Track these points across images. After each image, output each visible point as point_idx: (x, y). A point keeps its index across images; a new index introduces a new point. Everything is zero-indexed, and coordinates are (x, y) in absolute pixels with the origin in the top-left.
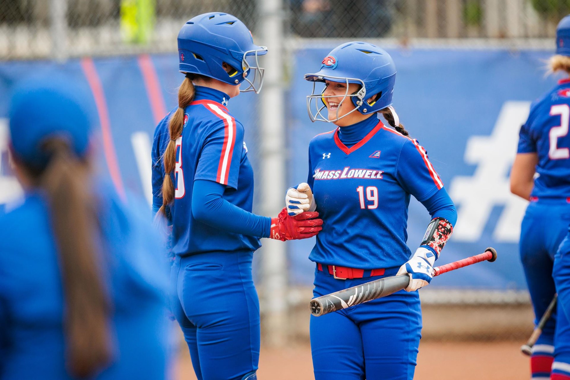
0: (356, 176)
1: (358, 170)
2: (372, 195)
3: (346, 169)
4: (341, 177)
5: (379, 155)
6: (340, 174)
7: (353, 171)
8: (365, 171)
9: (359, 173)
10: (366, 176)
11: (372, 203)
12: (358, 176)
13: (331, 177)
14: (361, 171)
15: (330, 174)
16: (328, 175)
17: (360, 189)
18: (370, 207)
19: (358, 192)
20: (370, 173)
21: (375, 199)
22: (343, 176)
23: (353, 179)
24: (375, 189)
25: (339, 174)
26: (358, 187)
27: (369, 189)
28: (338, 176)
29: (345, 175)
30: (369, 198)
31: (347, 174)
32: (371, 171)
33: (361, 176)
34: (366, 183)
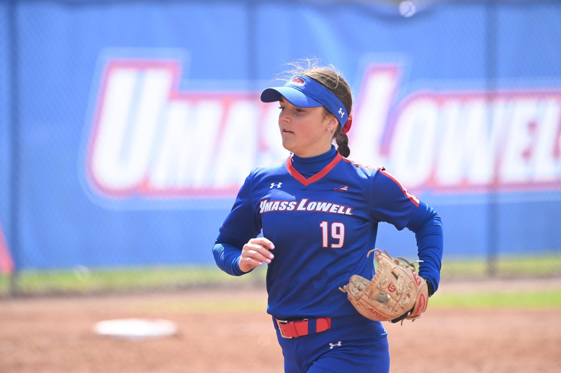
0: (318, 209)
1: (321, 203)
2: (338, 232)
3: (304, 201)
4: (298, 209)
5: (346, 190)
6: (296, 206)
7: (315, 203)
8: (330, 205)
9: (323, 207)
10: (332, 210)
11: (337, 241)
12: (322, 209)
13: (284, 209)
14: (325, 204)
15: (281, 205)
16: (280, 206)
17: (324, 225)
18: (334, 246)
19: (322, 228)
20: (336, 207)
21: (341, 237)
22: (301, 208)
23: (314, 212)
24: (342, 226)
25: (294, 205)
26: (321, 223)
27: (334, 225)
28: (293, 208)
29: (303, 207)
30: (334, 235)
31: (306, 205)
32: (338, 206)
33: (325, 210)
34: (331, 218)
